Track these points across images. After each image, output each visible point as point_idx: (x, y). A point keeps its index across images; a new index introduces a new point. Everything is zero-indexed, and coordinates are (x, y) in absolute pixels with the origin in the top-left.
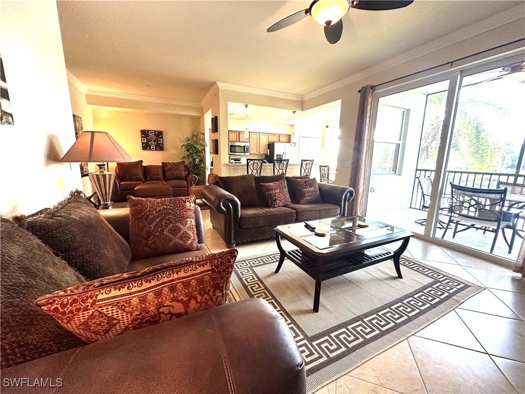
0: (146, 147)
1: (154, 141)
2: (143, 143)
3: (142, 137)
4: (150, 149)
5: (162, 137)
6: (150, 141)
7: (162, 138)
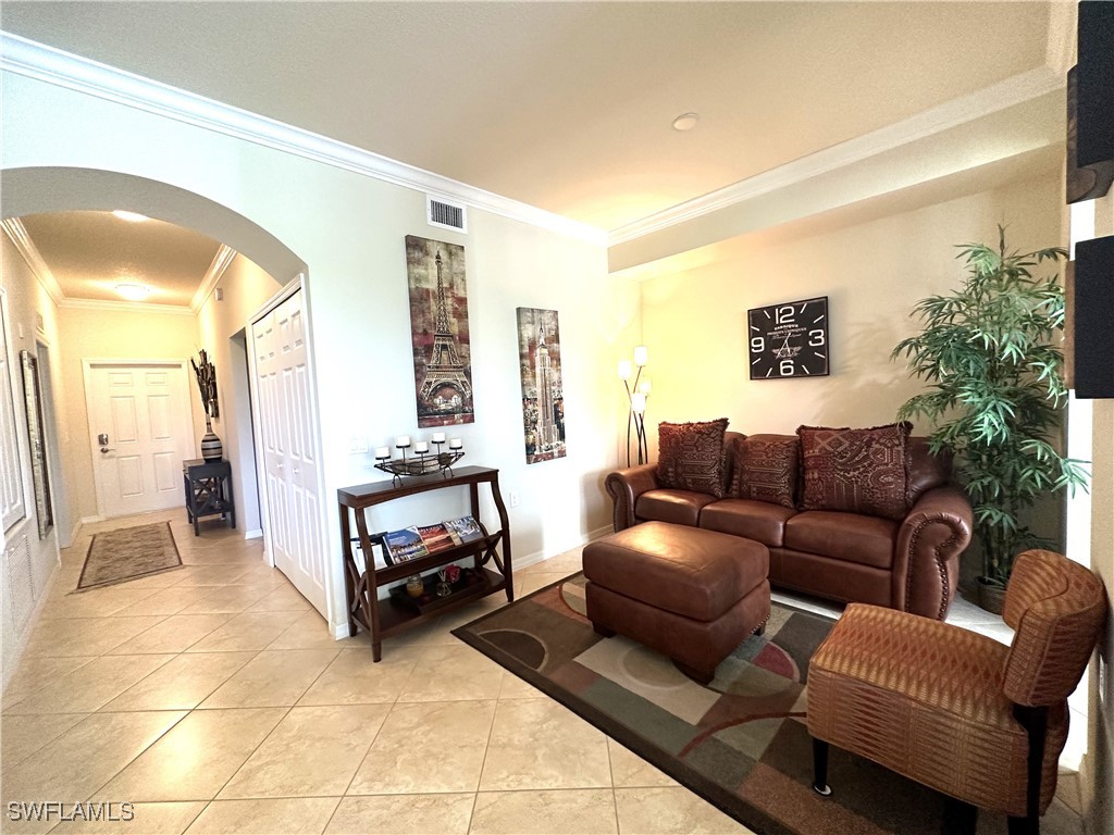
0: (763, 367)
1: (792, 343)
2: (753, 357)
3: (752, 334)
4: (776, 375)
5: (826, 320)
6: (779, 344)
7: (825, 325)
